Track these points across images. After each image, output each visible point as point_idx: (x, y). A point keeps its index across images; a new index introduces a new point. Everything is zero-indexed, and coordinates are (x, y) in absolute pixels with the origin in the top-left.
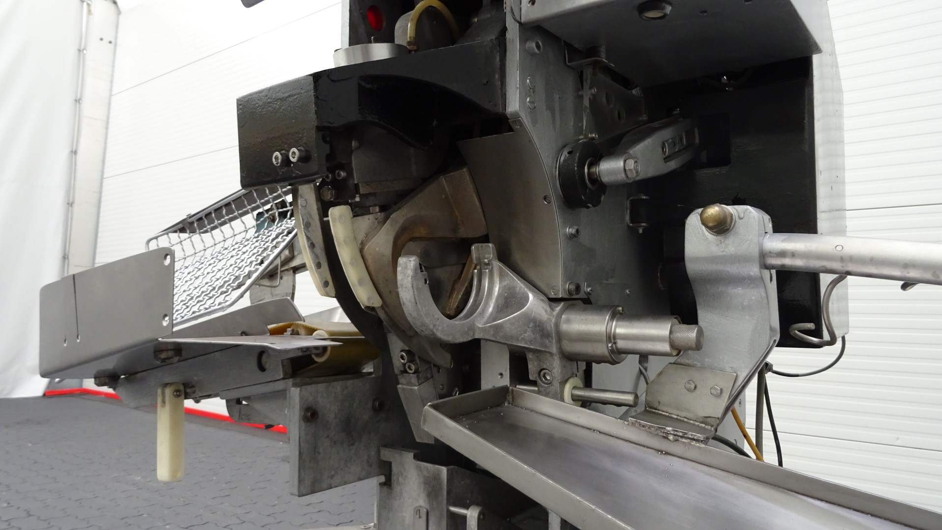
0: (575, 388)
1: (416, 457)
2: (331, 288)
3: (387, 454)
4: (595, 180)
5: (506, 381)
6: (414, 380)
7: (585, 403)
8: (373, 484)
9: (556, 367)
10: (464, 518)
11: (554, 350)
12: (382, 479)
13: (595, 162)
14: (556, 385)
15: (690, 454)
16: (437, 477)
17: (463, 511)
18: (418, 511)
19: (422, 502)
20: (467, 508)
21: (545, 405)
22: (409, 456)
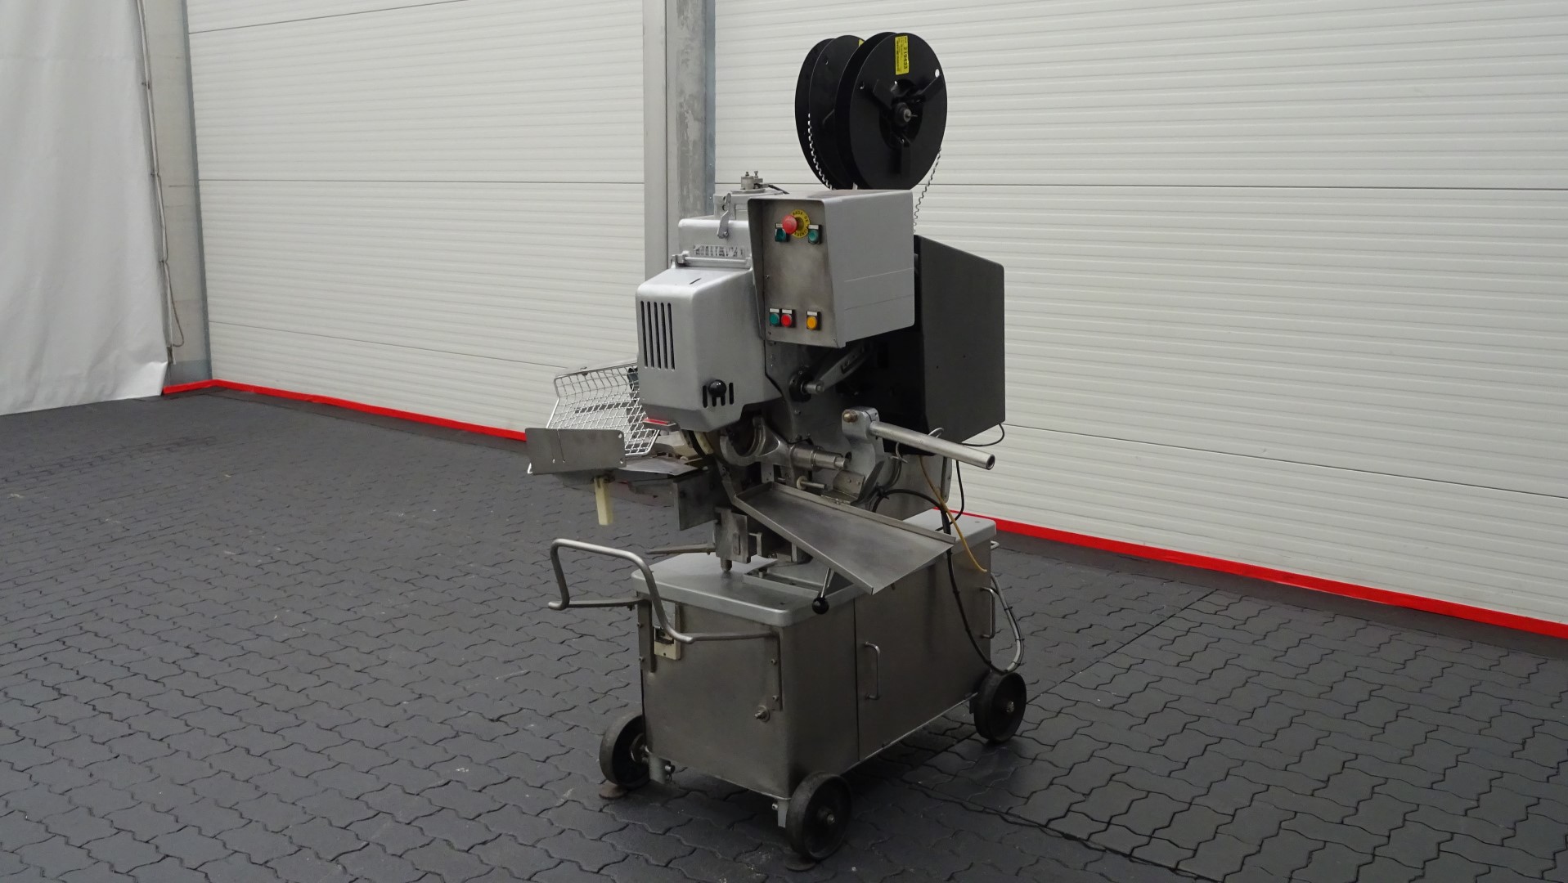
0: (803, 480)
1: (732, 512)
2: (691, 444)
3: (719, 510)
4: (805, 390)
5: (772, 479)
6: (729, 478)
7: (808, 489)
8: (712, 524)
9: (792, 474)
10: (755, 537)
11: (790, 466)
12: (716, 521)
13: (806, 383)
14: (793, 481)
15: (844, 509)
16: (743, 520)
17: (754, 535)
18: (734, 535)
19: (736, 531)
20: (756, 533)
21: (788, 489)
22: (729, 511)
